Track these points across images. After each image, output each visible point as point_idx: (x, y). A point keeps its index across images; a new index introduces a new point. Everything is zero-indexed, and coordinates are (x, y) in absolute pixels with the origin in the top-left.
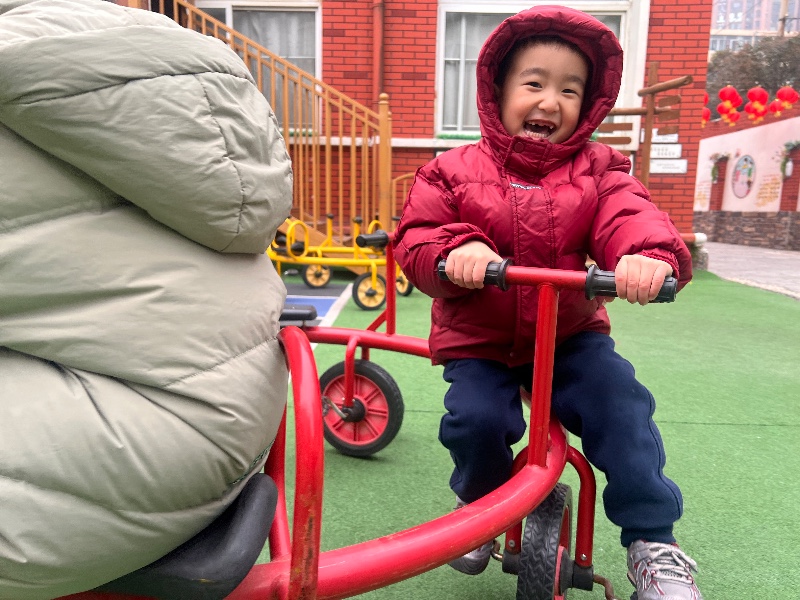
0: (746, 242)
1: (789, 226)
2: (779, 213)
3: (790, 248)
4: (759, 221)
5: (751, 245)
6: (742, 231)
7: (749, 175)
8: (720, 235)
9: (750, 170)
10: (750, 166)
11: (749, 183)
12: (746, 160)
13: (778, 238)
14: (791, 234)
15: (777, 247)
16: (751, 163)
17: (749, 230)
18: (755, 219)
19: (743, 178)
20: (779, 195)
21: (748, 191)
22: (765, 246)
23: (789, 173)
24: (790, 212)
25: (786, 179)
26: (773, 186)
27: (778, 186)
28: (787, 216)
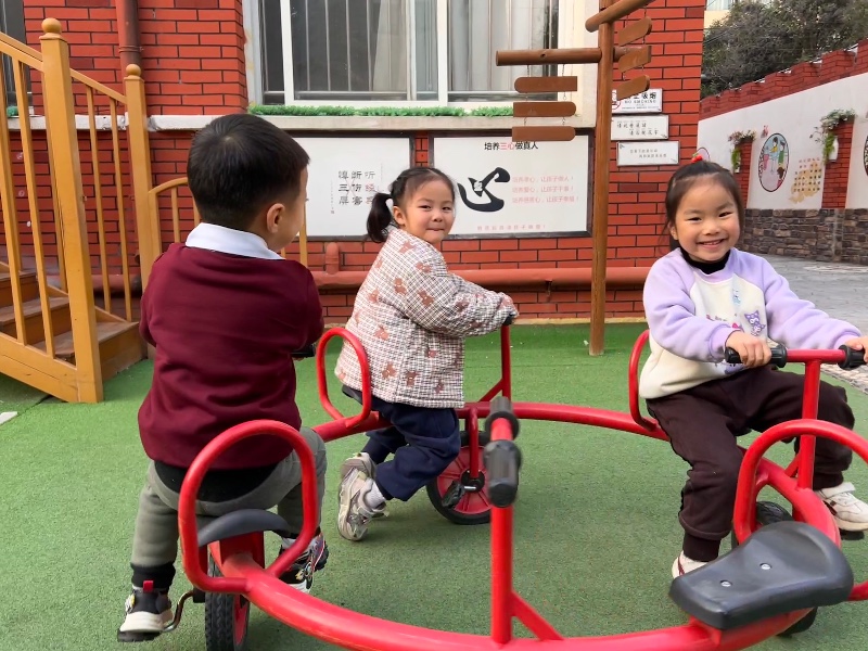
0: (780, 251)
1: (835, 228)
2: (821, 211)
3: (837, 259)
4: (795, 222)
5: (785, 255)
6: (773, 235)
7: (781, 160)
8: (746, 242)
9: (782, 152)
10: (781, 148)
11: (781, 172)
12: (776, 140)
13: (820, 246)
14: (839, 239)
15: (820, 257)
16: (783, 144)
17: (783, 234)
18: (791, 220)
19: (773, 164)
20: (821, 186)
21: (780, 183)
22: (804, 257)
23: (834, 156)
24: (836, 210)
25: (829, 164)
26: (812, 174)
27: (818, 174)
28: (832, 215)
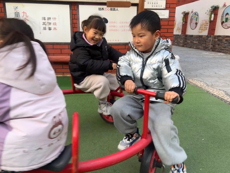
0: (195, 47)
1: (211, 41)
2: (207, 36)
3: (211, 50)
4: (199, 39)
5: (196, 48)
6: (193, 43)
7: (196, 20)
8: (185, 44)
9: (197, 18)
10: (197, 16)
11: (196, 24)
12: (195, 14)
13: (206, 46)
14: (212, 44)
15: (206, 50)
16: (197, 15)
17: (196, 42)
18: (198, 38)
19: (194, 21)
20: (208, 28)
21: (196, 27)
22: (201, 49)
23: (212, 19)
24: (212, 36)
25: (211, 22)
26: (205, 25)
27: (207, 24)
28: (210, 37)
